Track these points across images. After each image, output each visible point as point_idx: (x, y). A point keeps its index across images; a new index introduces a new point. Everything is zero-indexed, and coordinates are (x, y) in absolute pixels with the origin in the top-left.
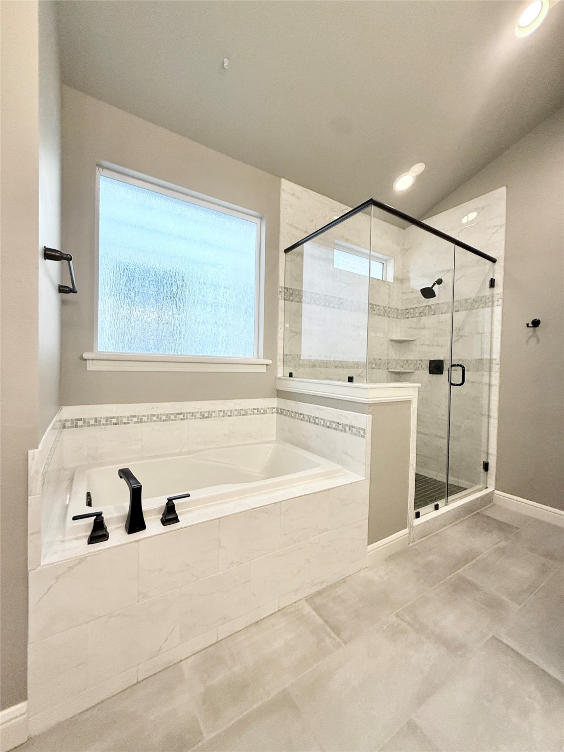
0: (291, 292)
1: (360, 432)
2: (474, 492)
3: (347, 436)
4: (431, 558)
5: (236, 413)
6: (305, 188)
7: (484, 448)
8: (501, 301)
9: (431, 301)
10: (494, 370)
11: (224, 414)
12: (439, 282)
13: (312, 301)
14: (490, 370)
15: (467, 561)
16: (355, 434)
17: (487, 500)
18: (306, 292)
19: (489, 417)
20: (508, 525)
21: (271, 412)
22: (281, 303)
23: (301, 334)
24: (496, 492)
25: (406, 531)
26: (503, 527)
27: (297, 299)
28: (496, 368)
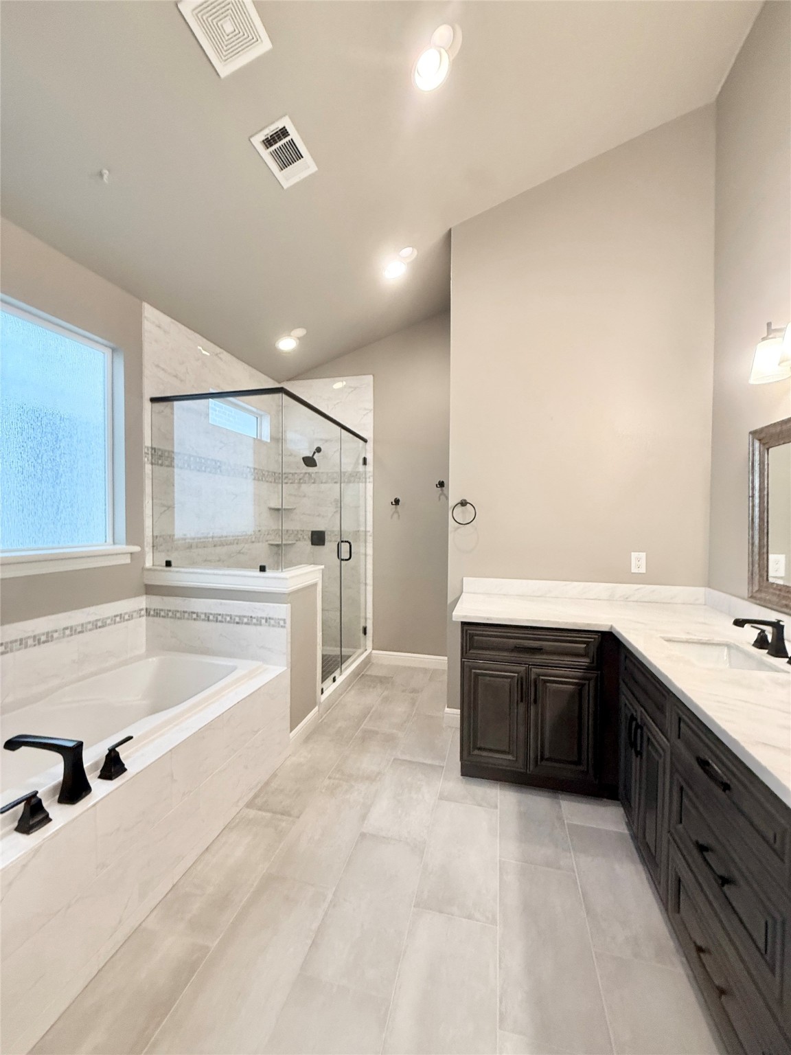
0: (160, 453)
1: (279, 623)
2: (359, 656)
3: (263, 629)
4: (339, 725)
5: (90, 626)
6: (173, 320)
7: (362, 614)
8: (371, 479)
9: (311, 470)
10: (368, 541)
11: (73, 631)
12: (319, 450)
13: (186, 466)
14: (366, 542)
15: (365, 717)
16: (273, 626)
17: (367, 662)
18: (179, 453)
19: (366, 584)
20: (385, 678)
21: (138, 616)
22: (148, 468)
23: (174, 508)
24: (374, 652)
25: (317, 708)
26: (383, 681)
27: (167, 463)
28: (370, 539)
